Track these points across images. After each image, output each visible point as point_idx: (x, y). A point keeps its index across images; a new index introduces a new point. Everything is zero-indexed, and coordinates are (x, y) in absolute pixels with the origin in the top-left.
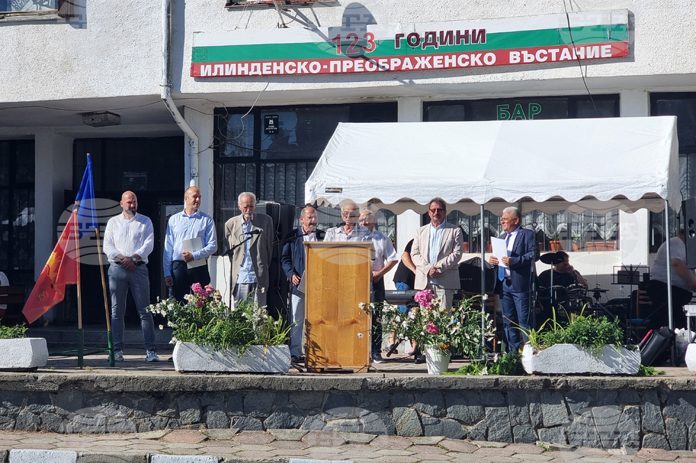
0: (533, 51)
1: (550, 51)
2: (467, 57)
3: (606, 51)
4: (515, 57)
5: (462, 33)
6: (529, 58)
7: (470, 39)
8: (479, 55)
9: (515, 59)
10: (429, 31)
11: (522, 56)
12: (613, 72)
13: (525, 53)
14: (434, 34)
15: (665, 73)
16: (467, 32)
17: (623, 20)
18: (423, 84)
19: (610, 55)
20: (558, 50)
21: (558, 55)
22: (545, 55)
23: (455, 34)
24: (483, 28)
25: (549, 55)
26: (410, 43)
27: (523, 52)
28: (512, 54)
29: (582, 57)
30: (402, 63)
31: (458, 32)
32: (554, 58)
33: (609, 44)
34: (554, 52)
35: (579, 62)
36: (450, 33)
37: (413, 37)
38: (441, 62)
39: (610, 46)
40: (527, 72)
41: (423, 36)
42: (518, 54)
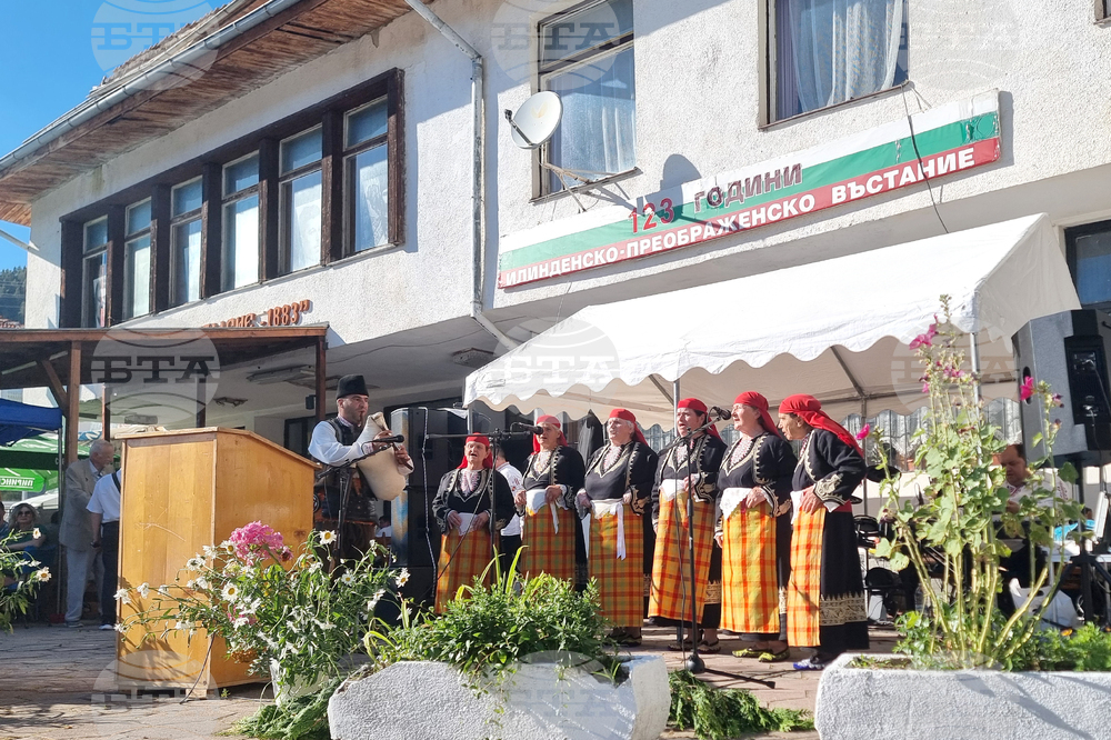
0: (862, 181)
1: (886, 175)
2: (778, 207)
3: (965, 158)
4: (839, 194)
5: (772, 176)
6: (858, 191)
7: (782, 181)
8: (793, 201)
9: (839, 197)
10: (732, 181)
11: (848, 191)
12: (978, 188)
13: (852, 185)
14: (738, 183)
15: (1059, 173)
16: (778, 172)
17: (991, 105)
18: (731, 255)
19: (972, 163)
20: (896, 172)
21: (897, 178)
22: (880, 183)
23: (763, 178)
24: (796, 163)
25: (886, 181)
26: (710, 203)
27: (849, 185)
28: (835, 190)
29: (931, 174)
30: (703, 231)
31: (768, 175)
32: (891, 185)
33: (970, 147)
34: (890, 175)
35: (927, 182)
36: (758, 178)
37: (715, 193)
38: (747, 219)
39: (971, 150)
40: (857, 213)
41: (725, 189)
42: (843, 188)
